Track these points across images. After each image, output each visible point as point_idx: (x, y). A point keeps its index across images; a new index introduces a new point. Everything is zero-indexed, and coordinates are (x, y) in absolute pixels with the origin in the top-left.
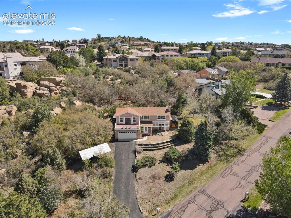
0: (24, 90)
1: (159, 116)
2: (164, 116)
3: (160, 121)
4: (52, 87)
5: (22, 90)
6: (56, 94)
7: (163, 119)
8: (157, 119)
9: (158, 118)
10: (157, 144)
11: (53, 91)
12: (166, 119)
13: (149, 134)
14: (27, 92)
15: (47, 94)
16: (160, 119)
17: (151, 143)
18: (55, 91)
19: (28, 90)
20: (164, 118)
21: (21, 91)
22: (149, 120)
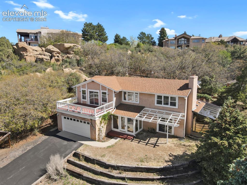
0: (24, 52)
1: (159, 97)
2: (173, 99)
3: (163, 109)
4: (54, 52)
5: (22, 52)
6: (57, 60)
7: (169, 106)
8: (156, 104)
11: (54, 56)
12: (177, 107)
13: (128, 135)
14: (26, 55)
15: (46, 59)
16: (163, 105)
18: (56, 58)
19: (28, 53)
20: (173, 104)
21: (21, 54)
22: (138, 103)
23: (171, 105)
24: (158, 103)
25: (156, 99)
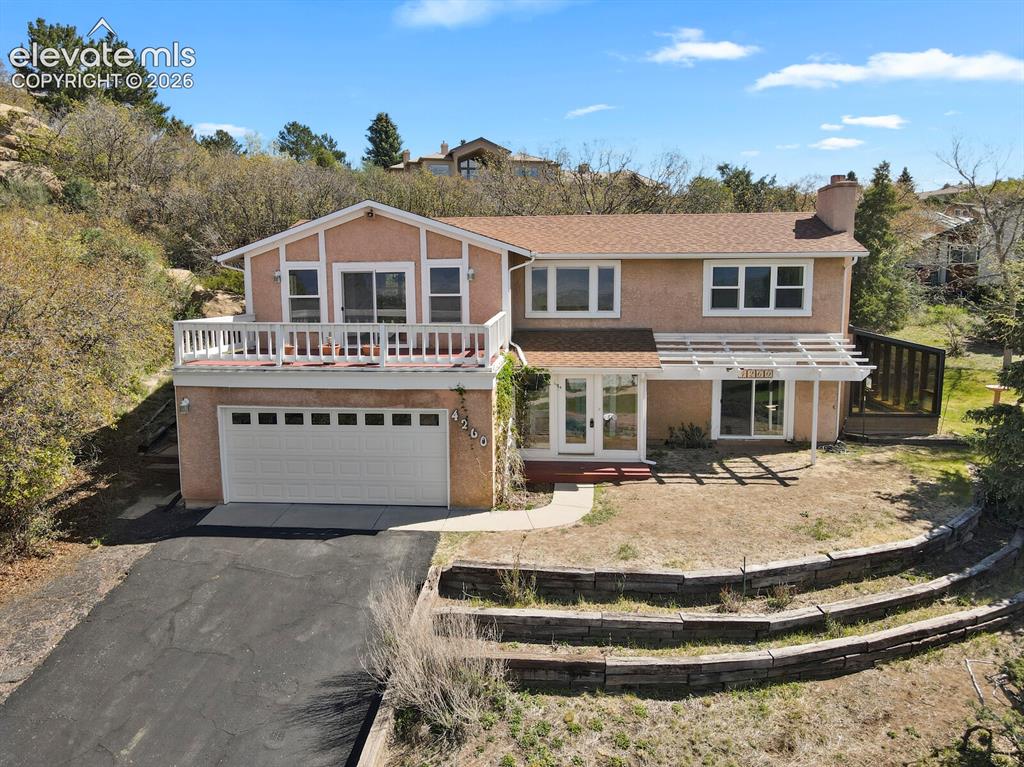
1: (724, 275)
2: (790, 275)
3: (745, 325)
7: (771, 311)
8: (707, 310)
9: (724, 299)
10: (747, 586)
12: (807, 310)
16: (742, 311)
17: (653, 564)
20: (791, 299)
22: (616, 313)
23: (779, 305)
24: (715, 304)
25: (708, 285)
